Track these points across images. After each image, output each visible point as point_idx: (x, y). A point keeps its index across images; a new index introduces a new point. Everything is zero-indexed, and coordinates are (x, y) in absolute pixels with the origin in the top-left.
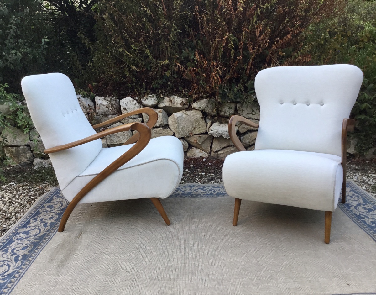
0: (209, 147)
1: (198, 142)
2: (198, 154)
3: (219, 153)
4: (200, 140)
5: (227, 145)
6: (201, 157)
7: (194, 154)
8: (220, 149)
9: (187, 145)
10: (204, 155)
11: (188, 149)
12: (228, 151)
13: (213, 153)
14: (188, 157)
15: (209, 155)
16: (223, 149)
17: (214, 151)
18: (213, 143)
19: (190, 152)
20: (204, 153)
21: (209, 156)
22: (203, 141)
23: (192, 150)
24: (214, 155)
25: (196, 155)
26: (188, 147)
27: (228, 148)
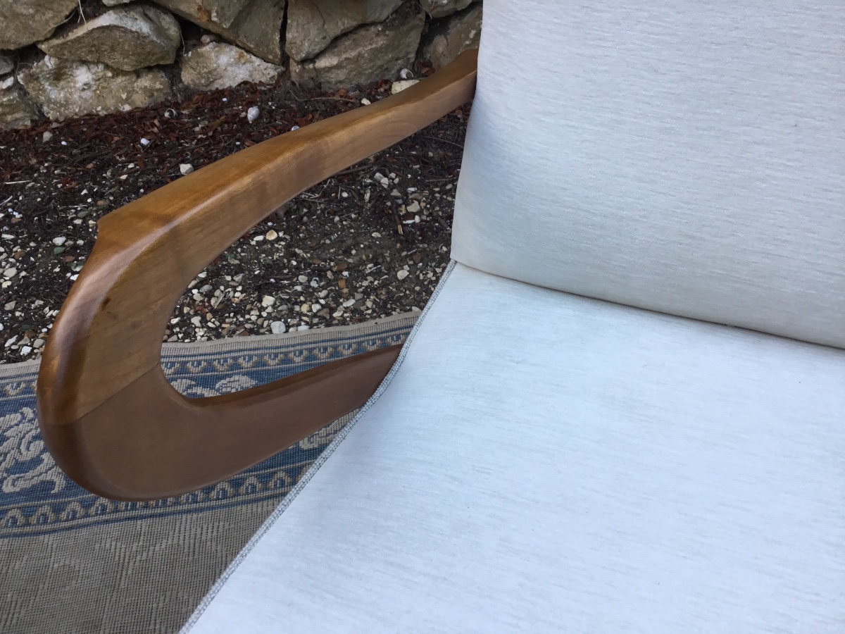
0: (277, 38)
1: (215, 19)
2: (229, 68)
3: (323, 63)
4: (222, 8)
5: (354, 23)
6: (245, 83)
7: (213, 75)
8: (324, 46)
9: (173, 30)
10: (259, 70)
11: (179, 51)
12: (360, 55)
13: (295, 68)
14: (187, 88)
15: (281, 69)
16: (336, 40)
17: (298, 58)
18: (289, 21)
19: (192, 63)
20: (257, 61)
21: (281, 75)
22: (240, 12)
23: (200, 55)
24: (300, 75)
25: (221, 77)
26: (175, 44)
27: (363, 32)
